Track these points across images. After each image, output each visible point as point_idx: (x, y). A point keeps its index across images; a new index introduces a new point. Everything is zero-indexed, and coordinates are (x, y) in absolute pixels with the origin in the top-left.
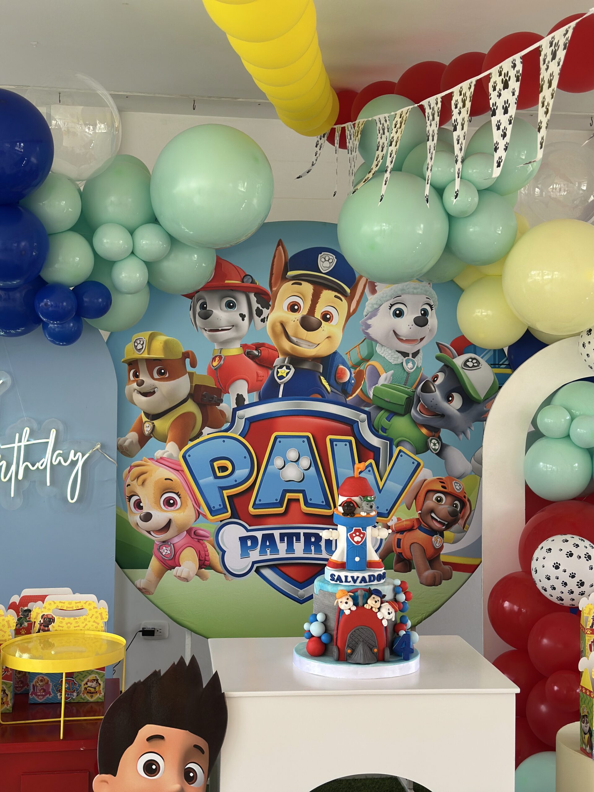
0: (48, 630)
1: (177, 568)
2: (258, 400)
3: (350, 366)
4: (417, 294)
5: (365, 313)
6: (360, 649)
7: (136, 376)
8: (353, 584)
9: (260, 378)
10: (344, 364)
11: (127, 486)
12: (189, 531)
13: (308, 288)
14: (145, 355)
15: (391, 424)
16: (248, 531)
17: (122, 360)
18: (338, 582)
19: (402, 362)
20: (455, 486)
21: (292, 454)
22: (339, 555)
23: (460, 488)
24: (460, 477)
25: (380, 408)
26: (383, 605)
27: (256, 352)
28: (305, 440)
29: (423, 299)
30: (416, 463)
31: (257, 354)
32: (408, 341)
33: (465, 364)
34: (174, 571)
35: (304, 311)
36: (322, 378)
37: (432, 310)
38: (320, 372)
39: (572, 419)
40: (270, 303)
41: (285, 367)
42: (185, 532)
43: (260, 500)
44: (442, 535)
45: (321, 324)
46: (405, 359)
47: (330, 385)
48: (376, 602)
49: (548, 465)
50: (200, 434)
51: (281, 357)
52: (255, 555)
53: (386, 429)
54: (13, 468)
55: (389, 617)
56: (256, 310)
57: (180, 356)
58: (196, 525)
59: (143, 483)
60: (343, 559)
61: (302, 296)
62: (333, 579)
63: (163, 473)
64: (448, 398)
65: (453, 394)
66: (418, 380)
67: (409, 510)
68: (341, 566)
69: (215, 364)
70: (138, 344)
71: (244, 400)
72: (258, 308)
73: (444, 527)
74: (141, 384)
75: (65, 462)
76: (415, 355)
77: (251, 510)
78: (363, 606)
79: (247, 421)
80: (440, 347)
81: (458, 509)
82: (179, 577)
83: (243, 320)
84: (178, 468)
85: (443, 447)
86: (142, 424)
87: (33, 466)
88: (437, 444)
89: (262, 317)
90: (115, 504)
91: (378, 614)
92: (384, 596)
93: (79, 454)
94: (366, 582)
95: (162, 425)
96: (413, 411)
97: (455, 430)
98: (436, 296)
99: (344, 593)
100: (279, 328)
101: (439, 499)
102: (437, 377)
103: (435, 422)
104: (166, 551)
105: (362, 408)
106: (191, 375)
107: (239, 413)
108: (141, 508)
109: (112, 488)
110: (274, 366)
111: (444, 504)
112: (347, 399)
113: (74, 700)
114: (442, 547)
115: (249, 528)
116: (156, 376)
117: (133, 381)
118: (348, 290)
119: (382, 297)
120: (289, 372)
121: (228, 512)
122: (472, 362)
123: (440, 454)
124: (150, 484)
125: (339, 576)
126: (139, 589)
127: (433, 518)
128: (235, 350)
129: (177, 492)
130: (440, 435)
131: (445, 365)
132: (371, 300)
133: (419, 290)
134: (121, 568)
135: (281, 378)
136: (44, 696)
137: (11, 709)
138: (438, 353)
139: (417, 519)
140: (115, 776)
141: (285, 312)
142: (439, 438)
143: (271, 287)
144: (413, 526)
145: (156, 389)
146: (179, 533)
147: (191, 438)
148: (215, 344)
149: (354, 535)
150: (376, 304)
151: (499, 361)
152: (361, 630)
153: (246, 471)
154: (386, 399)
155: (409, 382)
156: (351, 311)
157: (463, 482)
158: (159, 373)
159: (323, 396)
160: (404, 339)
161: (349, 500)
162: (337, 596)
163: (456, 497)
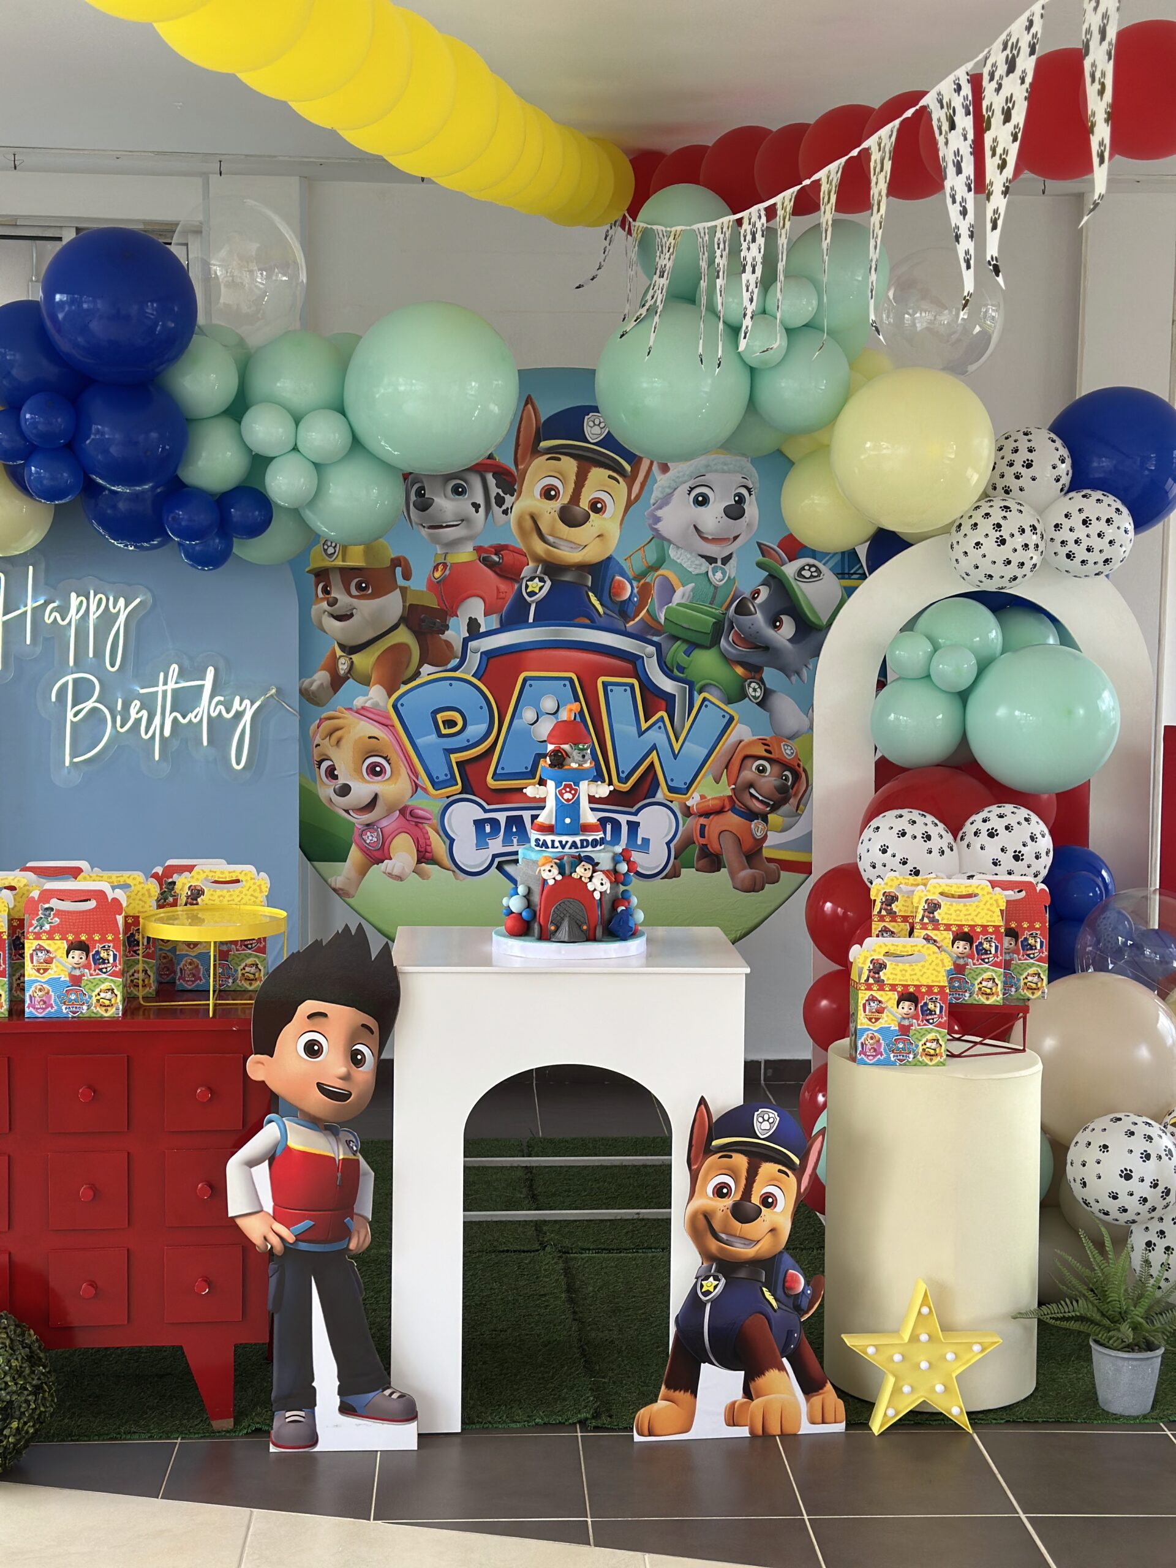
0: (197, 904)
1: (386, 861)
2: (499, 626)
3: (631, 577)
4: (729, 472)
5: (652, 501)
6: (565, 927)
7: (326, 591)
8: (561, 850)
9: (502, 595)
10: (623, 574)
11: (316, 747)
12: (403, 811)
13: (569, 465)
14: (339, 563)
15: (691, 661)
16: (486, 811)
17: (307, 570)
18: (544, 849)
19: (707, 572)
20: (785, 750)
21: (549, 704)
22: (546, 816)
23: (792, 753)
24: (792, 738)
25: (675, 638)
26: (594, 875)
27: (496, 558)
28: (567, 683)
29: (738, 479)
30: (728, 717)
31: (497, 560)
32: (715, 540)
33: (799, 574)
34: (382, 866)
35: (564, 499)
36: (590, 594)
37: (750, 495)
38: (588, 587)
39: (935, 650)
40: (516, 487)
41: (537, 579)
42: (398, 812)
43: (503, 769)
44: (765, 820)
45: (587, 518)
46: (711, 567)
47: (602, 605)
48: (585, 870)
49: (901, 717)
50: (417, 674)
51: (531, 565)
52: (496, 845)
53: (684, 668)
54: (157, 721)
55: (603, 889)
56: (495, 498)
57: (388, 564)
58: (412, 803)
59: (338, 742)
60: (551, 820)
61: (562, 477)
62: (538, 845)
63: (366, 728)
64: (774, 622)
65: (783, 617)
66: (731, 596)
67: (718, 783)
68: (549, 829)
69: (437, 575)
70: (328, 547)
71: (479, 626)
72: (498, 494)
73: (768, 809)
74: (333, 603)
75: (228, 712)
76: (726, 560)
77: (490, 782)
78: (571, 874)
79: (483, 656)
80: (763, 549)
81: (789, 784)
82: (390, 875)
83: (477, 511)
84: (388, 722)
85: (767, 693)
86: (335, 659)
87: (184, 717)
88: (759, 690)
89: (504, 507)
90: (298, 771)
91: (588, 885)
92: (598, 864)
93: (247, 702)
94: (577, 848)
95: (364, 661)
96: (723, 642)
97: (783, 669)
98: (757, 475)
99: (548, 860)
100: (529, 523)
101: (761, 768)
102: (758, 592)
103: (755, 658)
104: (370, 838)
105: (649, 637)
106: (404, 590)
107: (472, 644)
108: (336, 777)
109: (295, 748)
110: (522, 576)
111: (768, 776)
112: (627, 625)
113: (229, 987)
114: (765, 837)
115: (487, 807)
116: (354, 592)
117: (323, 599)
118: (628, 467)
119: (678, 477)
120: (543, 586)
121: (457, 784)
122: (809, 570)
123: (762, 703)
124: (348, 745)
125: (544, 840)
126: (334, 890)
127: (752, 795)
128: (465, 555)
129: (385, 755)
130: (763, 676)
131: (770, 575)
132: (662, 481)
133: (731, 466)
134: (309, 860)
135: (532, 594)
136: (193, 982)
137: (154, 993)
138: (760, 558)
139: (730, 797)
140: (272, 1056)
141: (538, 500)
142: (762, 680)
143: (516, 465)
144: (723, 807)
145: (354, 611)
146: (389, 812)
147: (404, 679)
148: (438, 546)
149: (564, 791)
150: (669, 487)
151: (850, 569)
152: (568, 904)
153: (484, 727)
154: (684, 625)
155: (718, 599)
156: (633, 497)
157: (795, 744)
158: (359, 587)
159: (592, 620)
160: (710, 538)
161: (557, 749)
162: (540, 863)
163: (785, 765)
